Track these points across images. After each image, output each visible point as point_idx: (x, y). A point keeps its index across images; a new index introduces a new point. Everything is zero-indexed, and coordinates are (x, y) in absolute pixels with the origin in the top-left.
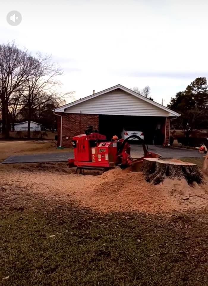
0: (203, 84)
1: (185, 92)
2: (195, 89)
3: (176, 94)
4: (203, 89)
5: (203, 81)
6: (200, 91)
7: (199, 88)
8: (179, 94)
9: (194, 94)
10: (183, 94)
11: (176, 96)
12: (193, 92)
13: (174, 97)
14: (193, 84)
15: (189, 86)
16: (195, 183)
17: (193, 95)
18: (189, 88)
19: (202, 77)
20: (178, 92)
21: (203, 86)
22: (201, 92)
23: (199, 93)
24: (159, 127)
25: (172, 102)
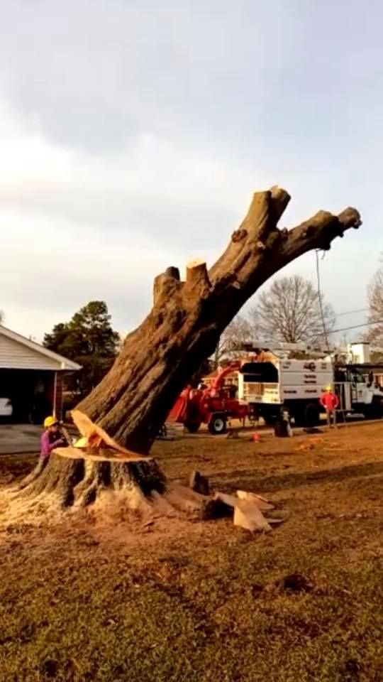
0: (101, 313)
1: (71, 323)
2: (88, 320)
3: (53, 328)
4: (101, 321)
5: (100, 308)
6: (96, 325)
7: (94, 319)
8: (59, 328)
9: (87, 329)
10: (67, 328)
11: (54, 330)
12: (85, 325)
13: (51, 332)
14: (84, 311)
15: (77, 315)
16: (155, 493)
17: (84, 330)
18: (79, 318)
19: (100, 300)
20: (57, 324)
21: (102, 316)
22: (99, 327)
23: (95, 327)
24: (41, 389)
25: (46, 342)
